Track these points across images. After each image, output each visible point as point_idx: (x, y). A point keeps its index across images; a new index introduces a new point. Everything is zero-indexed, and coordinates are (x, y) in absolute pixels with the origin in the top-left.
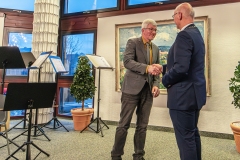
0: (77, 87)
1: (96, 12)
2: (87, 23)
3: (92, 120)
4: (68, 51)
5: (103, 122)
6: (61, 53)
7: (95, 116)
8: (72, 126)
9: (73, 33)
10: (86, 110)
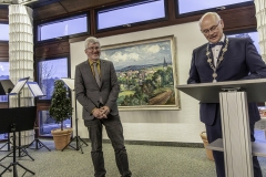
0: (56, 109)
1: (68, 37)
2: (60, 49)
3: (72, 139)
4: (44, 76)
5: (82, 140)
6: (37, 79)
7: (75, 135)
8: (54, 146)
9: (47, 59)
10: (65, 130)
